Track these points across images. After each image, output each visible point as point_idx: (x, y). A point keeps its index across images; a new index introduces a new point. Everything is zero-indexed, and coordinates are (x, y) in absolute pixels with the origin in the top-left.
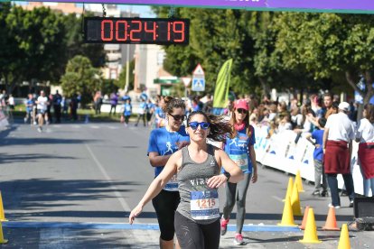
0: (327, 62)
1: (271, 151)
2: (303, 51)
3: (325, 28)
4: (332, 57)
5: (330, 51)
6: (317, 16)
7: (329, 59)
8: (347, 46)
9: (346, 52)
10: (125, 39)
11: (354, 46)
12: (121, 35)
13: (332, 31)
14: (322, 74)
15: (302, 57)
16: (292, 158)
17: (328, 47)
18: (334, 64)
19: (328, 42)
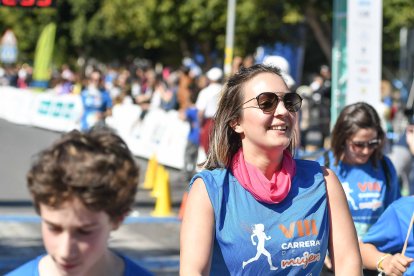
2: (135, 16)
9: (184, 19)
11: (192, 13)
14: (157, 43)
16: (138, 137)
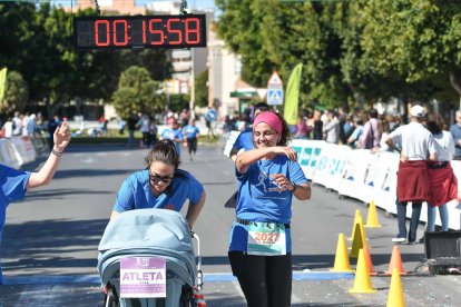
0: (423, 63)
1: (347, 176)
2: (395, 48)
3: (418, 20)
4: (428, 56)
5: (426, 49)
6: (408, 6)
7: (425, 58)
8: (448, 42)
9: (447, 50)
10: (126, 43)
11: (456, 42)
12: (120, 38)
13: (427, 23)
14: (418, 76)
15: (392, 56)
16: (371, 184)
17: (423, 44)
18: (431, 65)
19: (422, 38)
